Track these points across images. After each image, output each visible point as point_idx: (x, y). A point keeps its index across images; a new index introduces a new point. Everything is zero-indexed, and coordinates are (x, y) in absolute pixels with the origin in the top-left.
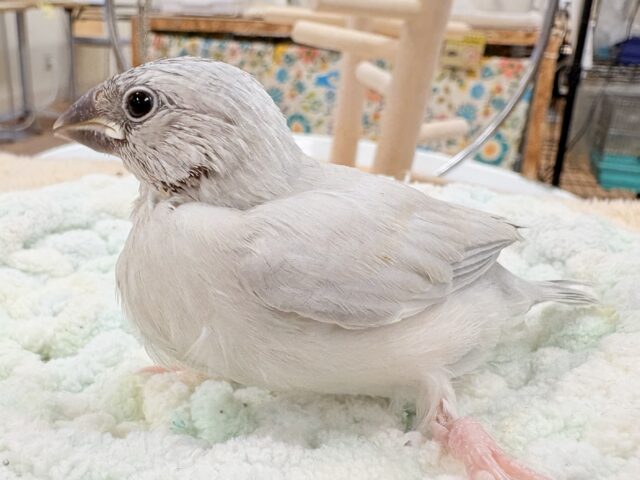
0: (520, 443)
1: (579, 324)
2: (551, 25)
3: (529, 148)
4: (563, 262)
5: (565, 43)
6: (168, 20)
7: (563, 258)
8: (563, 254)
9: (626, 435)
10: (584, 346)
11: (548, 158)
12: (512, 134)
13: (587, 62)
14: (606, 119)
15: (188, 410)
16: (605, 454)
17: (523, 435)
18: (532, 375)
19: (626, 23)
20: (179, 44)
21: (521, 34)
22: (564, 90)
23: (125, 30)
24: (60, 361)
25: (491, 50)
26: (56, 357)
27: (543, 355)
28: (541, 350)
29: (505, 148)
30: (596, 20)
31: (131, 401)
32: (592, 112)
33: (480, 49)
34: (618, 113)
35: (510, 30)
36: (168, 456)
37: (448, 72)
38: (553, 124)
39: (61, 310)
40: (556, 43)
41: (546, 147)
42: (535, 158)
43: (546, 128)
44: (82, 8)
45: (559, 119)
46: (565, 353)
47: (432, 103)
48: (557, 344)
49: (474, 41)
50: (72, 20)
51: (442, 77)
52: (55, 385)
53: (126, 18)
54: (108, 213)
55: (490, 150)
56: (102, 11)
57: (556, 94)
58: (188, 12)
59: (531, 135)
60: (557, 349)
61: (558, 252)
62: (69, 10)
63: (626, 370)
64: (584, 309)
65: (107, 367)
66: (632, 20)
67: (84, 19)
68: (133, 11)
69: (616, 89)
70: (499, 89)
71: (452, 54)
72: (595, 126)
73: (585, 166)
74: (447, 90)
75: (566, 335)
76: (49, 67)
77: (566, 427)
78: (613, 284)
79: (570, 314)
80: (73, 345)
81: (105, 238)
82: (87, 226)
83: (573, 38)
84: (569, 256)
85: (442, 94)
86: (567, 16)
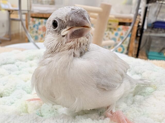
0: (131, 118)
1: (146, 89)
2: (136, 17)
3: (130, 49)
4: (141, 74)
5: (139, 22)
6: (35, 14)
7: (141, 73)
8: (141, 72)
9: (160, 116)
10: (147, 95)
11: (135, 52)
12: (125, 46)
13: (145, 27)
14: (150, 42)
15: (40, 110)
16: (155, 121)
17: (132, 116)
18: (133, 102)
19: (155, 18)
20: (38, 21)
21: (128, 20)
22: (139, 35)
23: (24, 17)
24: (5, 97)
25: (120, 24)
26: (4, 96)
27: (137, 97)
28: (136, 96)
29: (124, 49)
30: (148, 17)
31: (24, 108)
32: (146, 40)
33: (117, 23)
34: (153, 41)
35: (125, 19)
36: (35, 121)
37: (109, 29)
38: (136, 44)
39: (6, 84)
40: (137, 22)
41: (134, 49)
42: (131, 52)
43: (134, 44)
44: (13, 11)
45: (138, 42)
46: (142, 97)
47: (105, 37)
48: (140, 94)
49: (116, 21)
50: (10, 14)
51: (107, 30)
52: (4, 104)
53: (25, 14)
54: (19, 60)
55: (120, 50)
56: (18, 12)
57: (137, 36)
58: (41, 12)
59: (130, 46)
60: (140, 96)
61: (140, 71)
62: (9, 11)
63: (160, 100)
64: (147, 86)
65: (18, 99)
66: (157, 16)
67: (13, 14)
68: (26, 12)
69: (153, 34)
70: (122, 34)
71: (110, 24)
72: (147, 44)
73: (145, 54)
74: (109, 34)
75: (142, 92)
76: (3, 26)
77: (144, 114)
78: (155, 80)
79: (143, 87)
80: (9, 93)
81: (18, 66)
82: (13, 63)
83: (142, 21)
84: (143, 73)
85: (107, 35)
86: (140, 15)
